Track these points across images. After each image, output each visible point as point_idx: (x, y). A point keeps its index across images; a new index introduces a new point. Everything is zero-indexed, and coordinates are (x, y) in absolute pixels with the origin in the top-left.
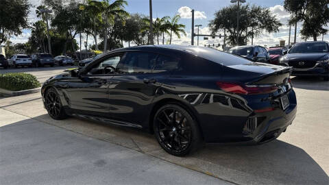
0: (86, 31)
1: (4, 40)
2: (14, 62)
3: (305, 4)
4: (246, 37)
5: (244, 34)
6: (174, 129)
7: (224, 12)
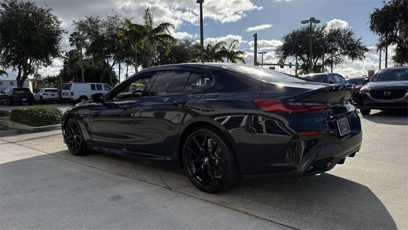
0: (126, 61)
1: (31, 72)
2: (41, 97)
3: (397, 23)
4: (322, 66)
5: (320, 61)
6: (206, 160)
7: (294, 35)
